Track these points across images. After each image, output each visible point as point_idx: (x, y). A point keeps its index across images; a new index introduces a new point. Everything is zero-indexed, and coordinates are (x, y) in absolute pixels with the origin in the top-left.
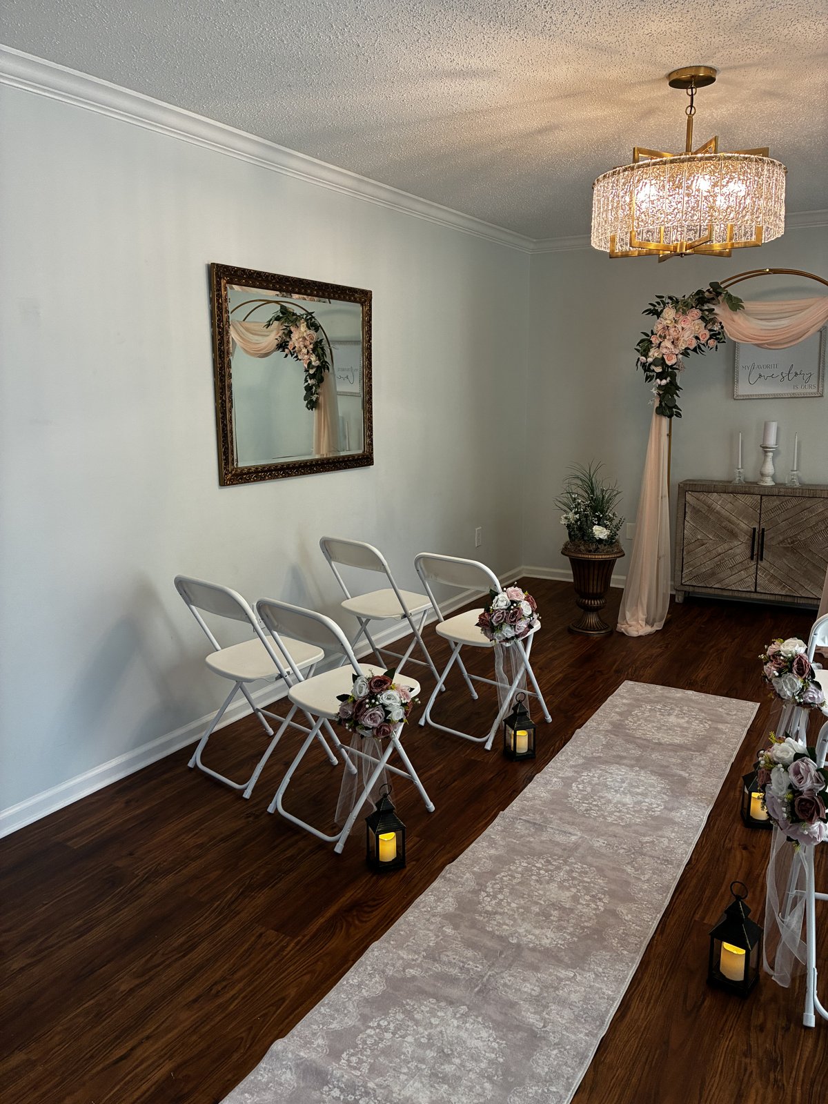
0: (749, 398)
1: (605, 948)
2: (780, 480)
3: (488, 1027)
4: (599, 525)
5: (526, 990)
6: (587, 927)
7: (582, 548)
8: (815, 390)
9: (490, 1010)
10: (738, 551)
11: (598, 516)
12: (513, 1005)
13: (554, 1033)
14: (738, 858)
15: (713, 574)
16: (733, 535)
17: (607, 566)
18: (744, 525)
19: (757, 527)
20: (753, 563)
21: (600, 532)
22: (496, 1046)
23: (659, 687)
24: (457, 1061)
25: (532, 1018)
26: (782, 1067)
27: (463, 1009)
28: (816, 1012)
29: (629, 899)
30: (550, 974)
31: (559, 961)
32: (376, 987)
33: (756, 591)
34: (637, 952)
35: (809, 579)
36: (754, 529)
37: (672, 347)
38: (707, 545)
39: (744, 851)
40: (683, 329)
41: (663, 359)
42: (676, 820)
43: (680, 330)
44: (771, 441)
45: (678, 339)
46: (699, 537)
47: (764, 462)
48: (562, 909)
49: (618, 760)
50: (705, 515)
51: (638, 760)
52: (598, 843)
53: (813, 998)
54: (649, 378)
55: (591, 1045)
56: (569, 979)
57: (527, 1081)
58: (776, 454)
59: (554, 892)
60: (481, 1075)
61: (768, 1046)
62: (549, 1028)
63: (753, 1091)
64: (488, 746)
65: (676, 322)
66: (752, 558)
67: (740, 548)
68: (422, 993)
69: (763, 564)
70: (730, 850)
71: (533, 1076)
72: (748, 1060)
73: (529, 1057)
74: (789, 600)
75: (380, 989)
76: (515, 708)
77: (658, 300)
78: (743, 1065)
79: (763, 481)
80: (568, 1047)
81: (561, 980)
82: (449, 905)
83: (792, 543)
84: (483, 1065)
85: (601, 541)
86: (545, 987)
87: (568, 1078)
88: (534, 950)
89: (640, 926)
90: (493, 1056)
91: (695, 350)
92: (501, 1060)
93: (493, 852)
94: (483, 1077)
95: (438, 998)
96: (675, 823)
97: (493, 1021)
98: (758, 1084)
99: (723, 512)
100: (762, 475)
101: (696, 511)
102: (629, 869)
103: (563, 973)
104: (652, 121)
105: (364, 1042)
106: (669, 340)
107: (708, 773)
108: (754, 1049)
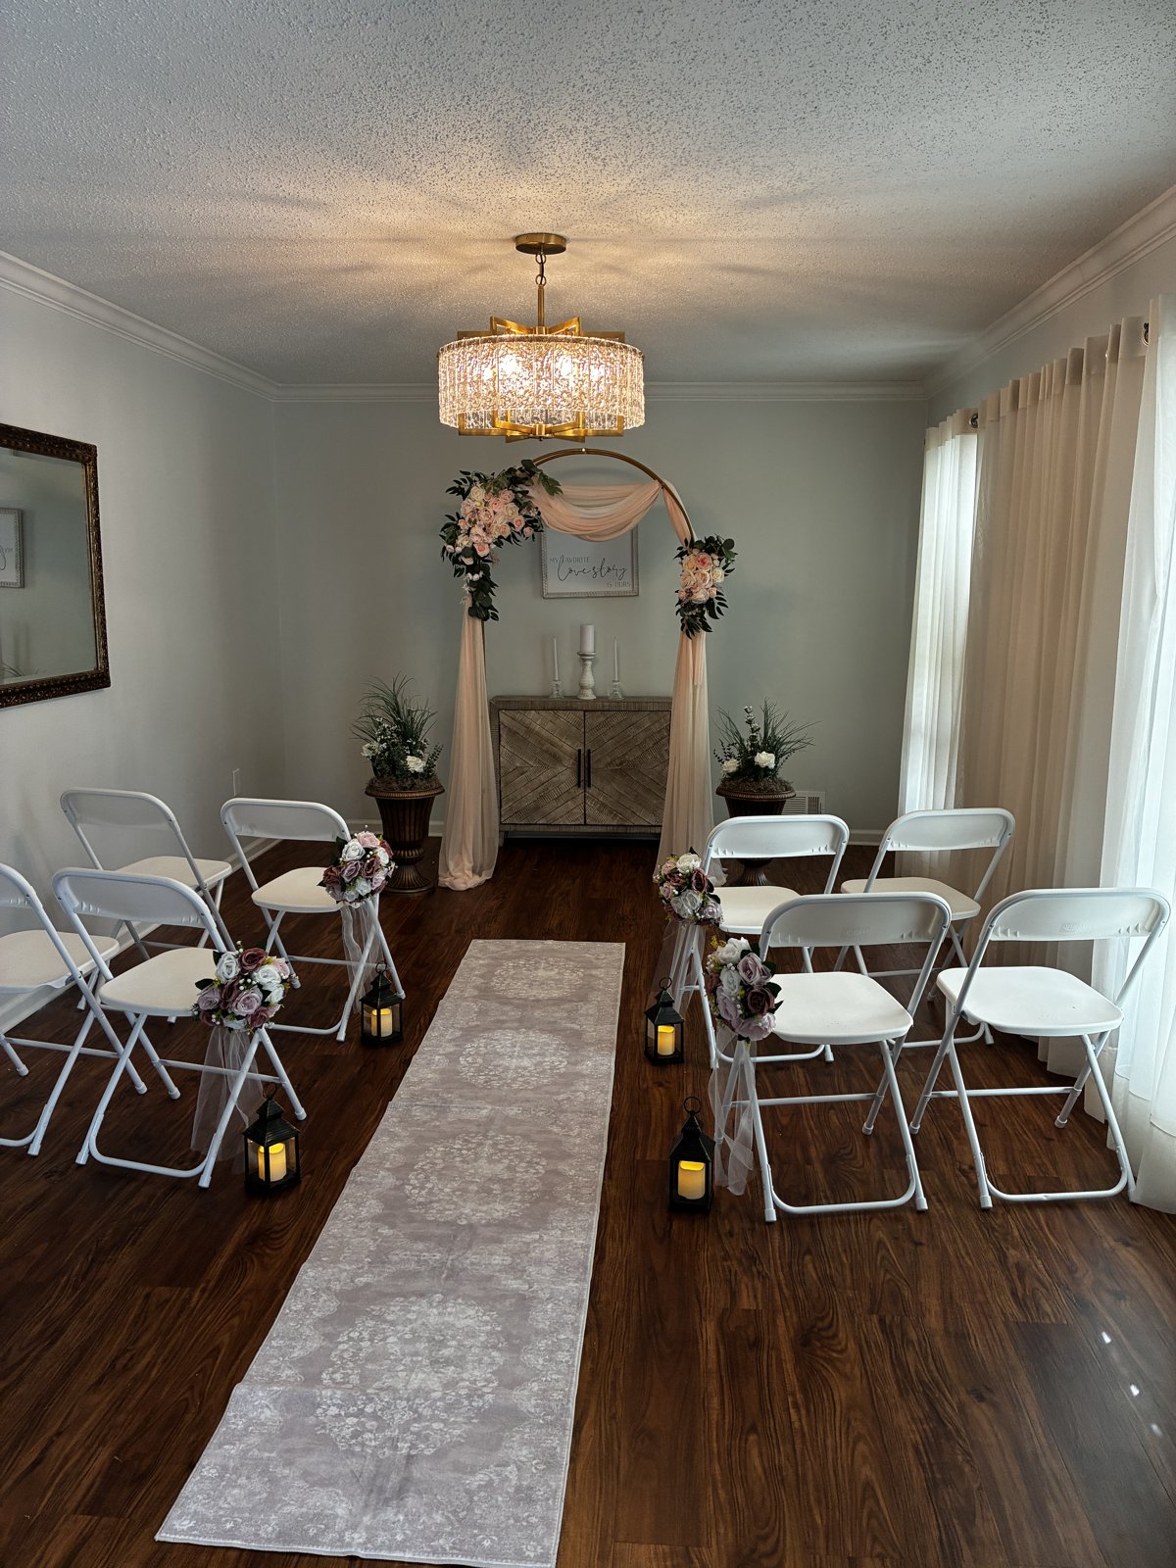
0: (560, 597)
1: (560, 1205)
2: (601, 693)
3: (471, 1305)
4: (411, 755)
5: (496, 1262)
6: (535, 1192)
7: (395, 785)
8: (630, 589)
9: (467, 1288)
10: (563, 778)
11: (410, 745)
12: (489, 1278)
13: (542, 1290)
14: (658, 1096)
15: (537, 808)
16: (556, 759)
17: (425, 805)
18: (568, 747)
19: (582, 748)
20: (581, 790)
21: (415, 764)
22: (488, 1318)
23: (514, 942)
24: (454, 1343)
25: (514, 1284)
26: (760, 1260)
27: (438, 1297)
28: (776, 1207)
29: (566, 1156)
30: (516, 1242)
31: (519, 1228)
32: (328, 1305)
33: (585, 824)
34: (593, 1200)
35: (640, 804)
36: (579, 751)
37: (484, 534)
38: (528, 774)
39: (661, 1089)
40: (495, 513)
41: (473, 548)
42: (584, 1072)
43: (492, 514)
44: (589, 648)
45: (490, 525)
46: (518, 765)
47: (583, 672)
48: (500, 1181)
49: (500, 1024)
50: (522, 738)
51: (520, 1020)
52: (513, 1111)
53: (771, 1195)
54: (458, 572)
55: (584, 1289)
56: (535, 1241)
57: (533, 1338)
58: (595, 661)
59: (485, 1168)
60: (485, 1347)
61: (741, 1247)
62: (536, 1286)
63: (743, 1287)
64: (341, 1037)
65: (486, 504)
66: (579, 785)
67: (565, 774)
68: (383, 1296)
69: (591, 791)
70: (647, 1090)
71: (537, 1333)
72: (729, 1263)
73: (526, 1317)
74: (621, 830)
75: (333, 1305)
76: (375, 983)
77: (464, 477)
79: (584, 695)
80: (561, 1298)
81: (529, 1244)
82: (373, 1207)
83: (621, 764)
84: (483, 1338)
85: (416, 774)
86: (514, 1255)
87: (572, 1324)
88: (488, 1225)
89: (589, 1177)
90: (489, 1327)
91: (508, 539)
92: (499, 1329)
93: (398, 1145)
94: (488, 1348)
95: (405, 1296)
96: (584, 1076)
97: (475, 1299)
98: (745, 1280)
99: (543, 732)
100: (582, 687)
101: (512, 733)
102: (555, 1129)
103: (528, 1238)
104: (479, 277)
105: (341, 1358)
106: (480, 526)
107: (599, 1021)
108: (731, 1252)
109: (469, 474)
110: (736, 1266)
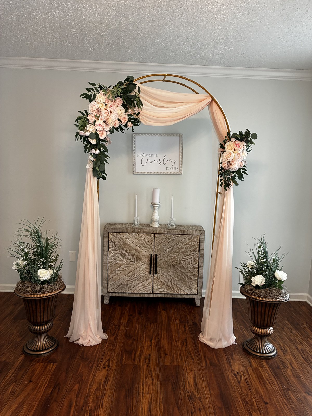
0: (142, 174)
2: (162, 224)
4: (44, 268)
8: (178, 171)
10: (142, 269)
11: (43, 262)
15: (127, 284)
16: (139, 259)
18: (145, 253)
19: (152, 253)
20: (151, 275)
21: (45, 274)
33: (153, 293)
35: (182, 283)
36: (151, 255)
37: (104, 125)
38: (123, 266)
40: (111, 112)
41: (96, 133)
43: (109, 112)
44: (157, 201)
45: (108, 119)
46: (118, 261)
47: (153, 213)
50: (121, 247)
54: (86, 148)
58: (159, 207)
65: (106, 106)
66: (150, 273)
67: (143, 267)
69: (156, 276)
74: (172, 296)
79: (154, 224)
83: (173, 262)
85: (45, 282)
99: (132, 244)
100: (152, 220)
101: (116, 245)
106: (102, 119)
109: (95, 85)
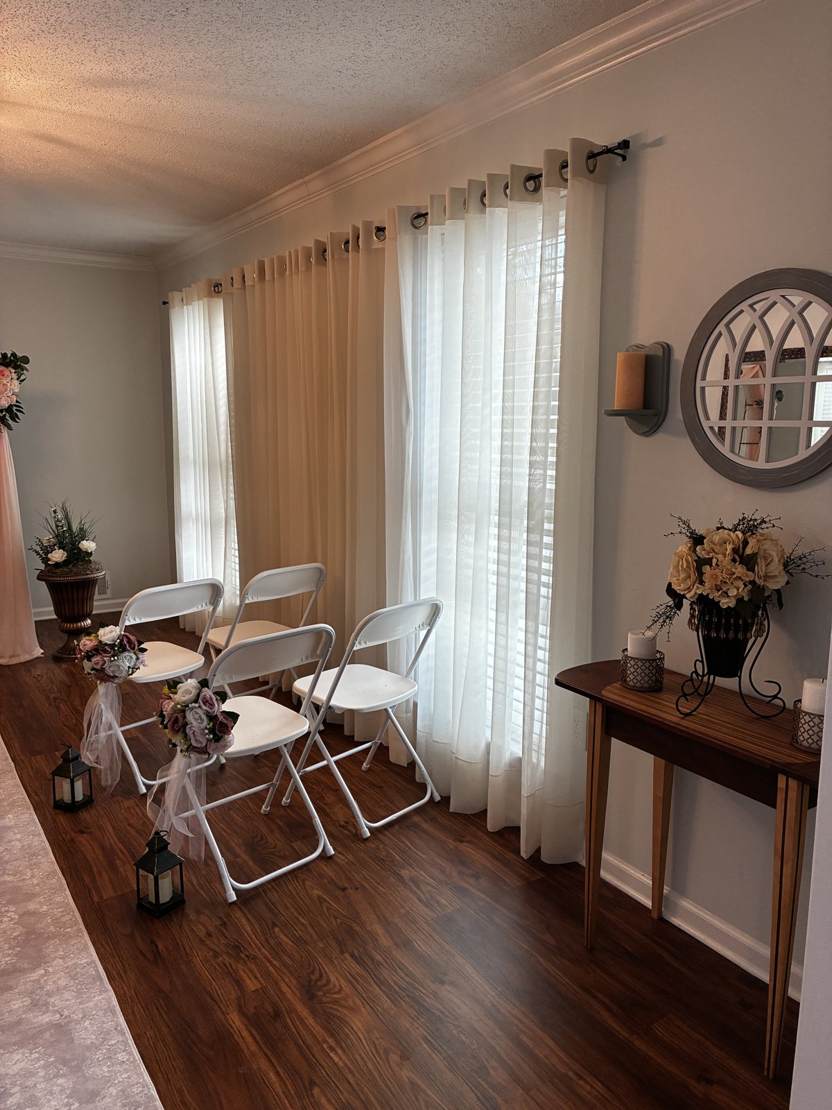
1: (49, 938)
3: (14, 1051)
5: (17, 1006)
6: (19, 936)
12: (19, 1022)
13: (73, 1013)
22: (37, 1055)
24: (16, 1089)
25: (46, 1018)
26: (243, 947)
29: (31, 897)
30: (25, 984)
31: (23, 971)
39: (84, 835)
42: (9, 824)
55: (110, 998)
56: (43, 976)
57: (88, 1054)
60: (48, 1079)
61: (223, 941)
62: (66, 1013)
63: (241, 972)
71: (88, 1048)
72: (221, 958)
73: (71, 1040)
78: (220, 963)
80: (94, 1012)
81: (38, 981)
84: (42, 1073)
86: (30, 994)
89: (61, 907)
90: (42, 1062)
92: (52, 1059)
94: (51, 1079)
97: (14, 1044)
98: (240, 967)
102: (8, 878)
103: (34, 976)
108: (217, 950)
110: (227, 960)
